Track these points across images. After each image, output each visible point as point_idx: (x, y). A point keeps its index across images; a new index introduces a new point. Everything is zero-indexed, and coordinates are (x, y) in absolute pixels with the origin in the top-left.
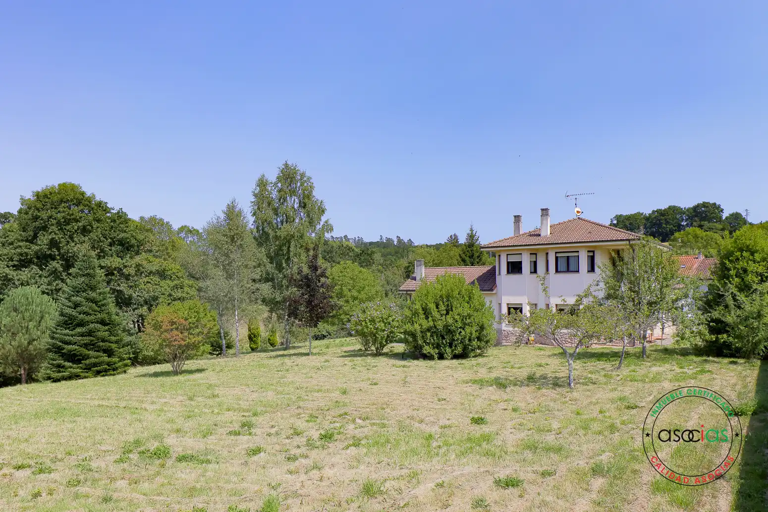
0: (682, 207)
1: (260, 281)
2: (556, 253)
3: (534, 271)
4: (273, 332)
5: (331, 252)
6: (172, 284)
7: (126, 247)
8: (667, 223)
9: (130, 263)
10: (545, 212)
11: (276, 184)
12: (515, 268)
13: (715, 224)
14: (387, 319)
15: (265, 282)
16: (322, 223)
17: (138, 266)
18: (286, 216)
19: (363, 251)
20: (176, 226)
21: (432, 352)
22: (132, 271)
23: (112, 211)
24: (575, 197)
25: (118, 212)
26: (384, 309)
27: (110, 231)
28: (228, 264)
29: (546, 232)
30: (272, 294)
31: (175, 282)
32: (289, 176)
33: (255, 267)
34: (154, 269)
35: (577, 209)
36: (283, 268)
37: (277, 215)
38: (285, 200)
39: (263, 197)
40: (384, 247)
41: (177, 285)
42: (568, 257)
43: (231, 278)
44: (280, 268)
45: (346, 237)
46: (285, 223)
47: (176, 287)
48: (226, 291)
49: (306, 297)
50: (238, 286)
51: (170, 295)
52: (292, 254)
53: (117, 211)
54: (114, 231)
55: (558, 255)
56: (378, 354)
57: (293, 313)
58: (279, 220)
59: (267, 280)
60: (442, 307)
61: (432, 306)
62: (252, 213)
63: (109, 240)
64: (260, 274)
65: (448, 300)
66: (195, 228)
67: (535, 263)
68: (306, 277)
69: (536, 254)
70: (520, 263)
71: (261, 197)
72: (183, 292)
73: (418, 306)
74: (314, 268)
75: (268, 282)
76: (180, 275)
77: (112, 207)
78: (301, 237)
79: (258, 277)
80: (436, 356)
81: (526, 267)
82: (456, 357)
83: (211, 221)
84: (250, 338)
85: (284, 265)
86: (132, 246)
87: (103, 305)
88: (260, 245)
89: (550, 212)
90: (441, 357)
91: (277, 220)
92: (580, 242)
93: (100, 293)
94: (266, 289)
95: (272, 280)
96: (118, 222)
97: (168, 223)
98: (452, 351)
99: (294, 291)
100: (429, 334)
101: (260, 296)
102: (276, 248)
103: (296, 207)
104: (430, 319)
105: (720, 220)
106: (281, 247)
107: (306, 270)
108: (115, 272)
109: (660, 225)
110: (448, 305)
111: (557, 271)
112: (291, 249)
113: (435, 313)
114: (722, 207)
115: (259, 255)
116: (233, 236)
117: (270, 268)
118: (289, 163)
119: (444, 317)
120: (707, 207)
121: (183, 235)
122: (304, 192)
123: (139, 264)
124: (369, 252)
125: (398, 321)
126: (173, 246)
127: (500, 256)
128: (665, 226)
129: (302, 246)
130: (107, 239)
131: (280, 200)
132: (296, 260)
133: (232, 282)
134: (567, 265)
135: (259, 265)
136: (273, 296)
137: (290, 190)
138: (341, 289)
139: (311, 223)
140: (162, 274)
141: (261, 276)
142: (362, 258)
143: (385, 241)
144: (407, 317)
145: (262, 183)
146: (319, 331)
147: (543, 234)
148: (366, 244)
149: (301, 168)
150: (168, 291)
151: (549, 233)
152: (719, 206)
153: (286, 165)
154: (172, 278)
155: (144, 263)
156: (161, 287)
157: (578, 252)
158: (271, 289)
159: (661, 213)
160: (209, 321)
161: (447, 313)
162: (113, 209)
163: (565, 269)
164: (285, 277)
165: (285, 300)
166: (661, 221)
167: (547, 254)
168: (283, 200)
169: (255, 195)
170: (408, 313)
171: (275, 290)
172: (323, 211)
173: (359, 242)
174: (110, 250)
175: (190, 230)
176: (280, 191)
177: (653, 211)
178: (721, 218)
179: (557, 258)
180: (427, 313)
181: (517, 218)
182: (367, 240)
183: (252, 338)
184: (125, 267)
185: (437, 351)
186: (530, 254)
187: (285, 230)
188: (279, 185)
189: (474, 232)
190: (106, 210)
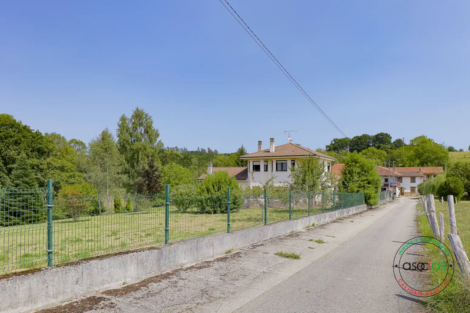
0: (370, 135)
1: (122, 173)
2: (276, 161)
3: (266, 170)
4: (129, 202)
5: (166, 157)
6: (68, 174)
7: (41, 153)
8: (362, 144)
9: (44, 162)
10: (272, 140)
11: (131, 120)
12: (257, 168)
13: (387, 145)
14: (189, 194)
15: (124, 174)
16: (157, 142)
17: (49, 164)
18: (137, 137)
19: (185, 157)
20: (68, 139)
21: (210, 210)
22: (45, 167)
23: (33, 132)
24: (288, 132)
25: (37, 132)
26: (188, 188)
27: (32, 143)
28: (103, 164)
29: (273, 150)
30: (128, 181)
31: (70, 174)
32: (139, 116)
33: (119, 166)
34: (57, 166)
35: (290, 139)
36: (135, 166)
37: (132, 137)
38: (136, 129)
39: (124, 127)
40: (200, 154)
41: (71, 175)
42: (282, 163)
43: (105, 171)
44: (133, 167)
45: (176, 147)
46: (136, 142)
47: (70, 177)
48: (102, 178)
49: (147, 182)
50: (109, 175)
51: (67, 181)
52: (140, 159)
53: (35, 132)
54: (34, 144)
55: (277, 162)
56: (184, 212)
57: (140, 191)
58: (133, 139)
59: (125, 173)
60: (216, 188)
61: (211, 187)
62: (117, 136)
63: (31, 149)
64: (121, 169)
65: (219, 184)
66: (81, 140)
67: (267, 165)
68: (147, 171)
69: (267, 161)
70: (259, 166)
71: (123, 127)
72: (75, 180)
73: (204, 187)
74: (151, 167)
75: (126, 174)
76: (73, 169)
77: (33, 129)
78: (145, 149)
79: (120, 171)
80: (212, 212)
81: (262, 168)
82: (222, 212)
83: (93, 139)
84: (115, 206)
85: (135, 165)
86: (45, 152)
87: (33, 185)
88: (121, 153)
89: (275, 140)
90: (215, 212)
91: (131, 139)
92: (287, 156)
93: (31, 179)
94: (125, 177)
95: (129, 173)
96: (36, 138)
97: (63, 137)
98: (221, 210)
99: (140, 179)
100: (209, 201)
101: (121, 182)
102: (131, 155)
103: (142, 132)
104: (210, 193)
105: (389, 143)
106: (133, 154)
107: (147, 167)
108: (35, 167)
109: (358, 145)
110: (219, 186)
111: (277, 170)
112: (140, 156)
113: (212, 191)
114: (391, 136)
115: (121, 159)
116: (106, 148)
117: (127, 166)
118: (140, 109)
119: (217, 192)
120: (383, 136)
121: (72, 145)
122: (147, 125)
123: (49, 163)
124: (189, 157)
125: (195, 195)
126: (67, 152)
127: (250, 162)
128: (360, 146)
129: (145, 155)
130: (30, 148)
131: (133, 129)
132: (142, 162)
133: (105, 174)
134: (281, 167)
135: (121, 164)
136: (129, 182)
137: (139, 123)
138: (169, 179)
139: (151, 141)
140: (62, 169)
141: (122, 170)
142: (185, 161)
143: (201, 151)
144: (199, 192)
145: (123, 119)
146: (157, 203)
147: (271, 151)
148: (189, 152)
149: (146, 111)
150: (66, 179)
151: (274, 151)
152: (389, 135)
153: (137, 109)
154: (68, 171)
155: (53, 162)
156: (61, 176)
157: (287, 161)
158: (128, 178)
159: (359, 138)
160: (93, 194)
161: (218, 191)
162: (34, 131)
163: (280, 169)
164: (136, 171)
165: (136, 184)
166: (359, 143)
167: (272, 161)
168: (135, 129)
169: (119, 126)
170: (199, 190)
171: (130, 178)
172: (158, 135)
173: (185, 151)
174: (32, 154)
175: (77, 142)
176: (133, 124)
177: (355, 137)
178: (390, 142)
179: (277, 164)
180: (208, 191)
181: (260, 142)
182: (189, 150)
183: (116, 206)
184: (41, 164)
185: (213, 210)
186: (265, 161)
187: (136, 146)
188: (133, 120)
189: (244, 148)
190: (29, 131)
